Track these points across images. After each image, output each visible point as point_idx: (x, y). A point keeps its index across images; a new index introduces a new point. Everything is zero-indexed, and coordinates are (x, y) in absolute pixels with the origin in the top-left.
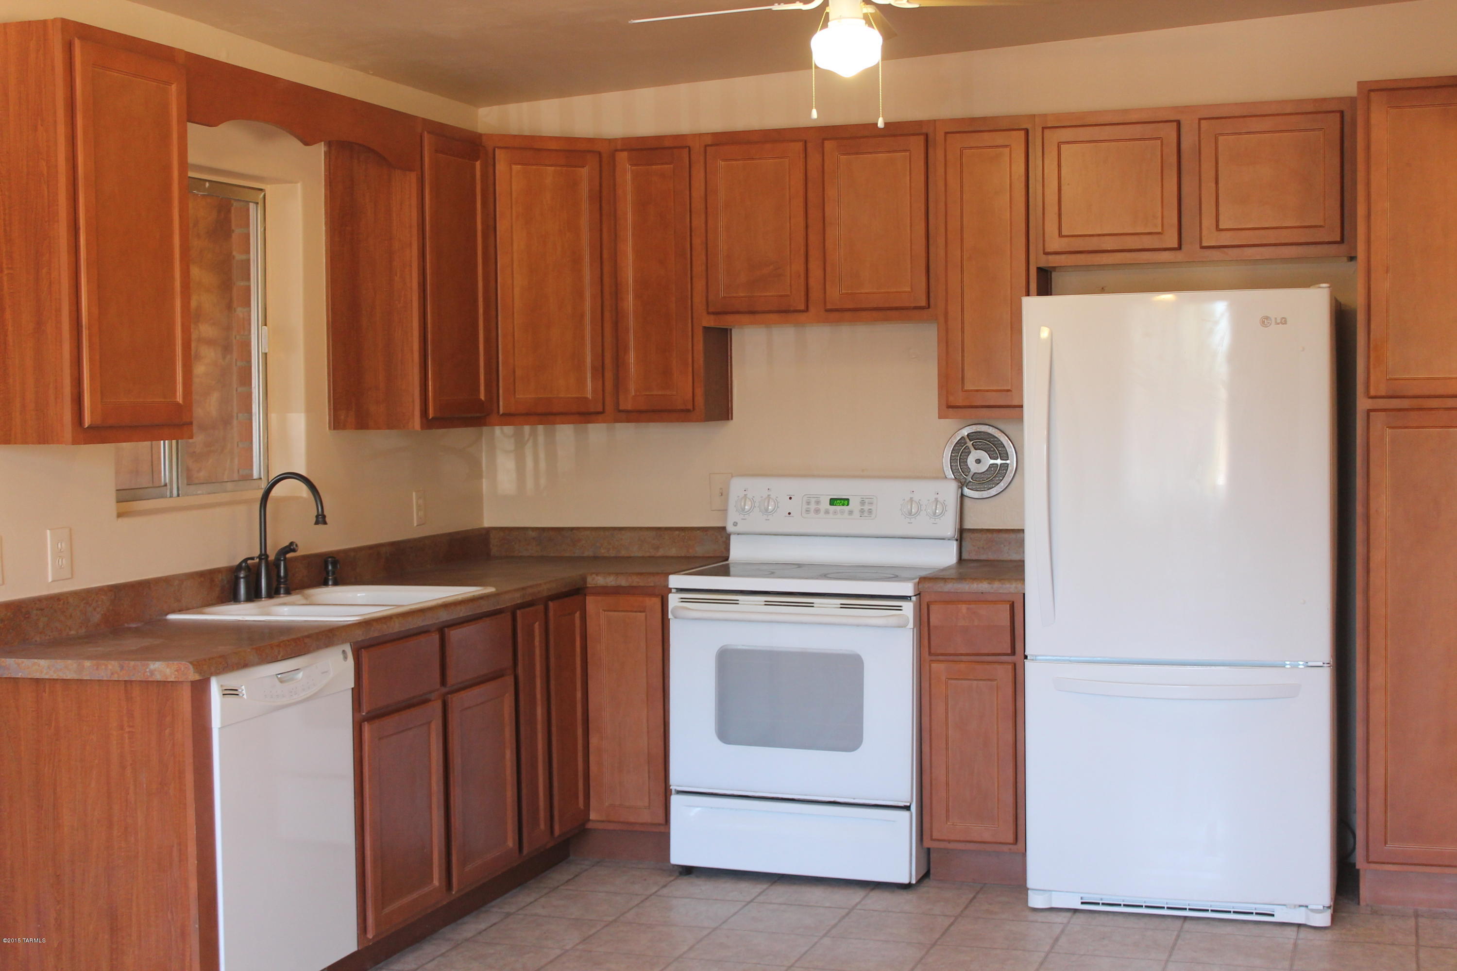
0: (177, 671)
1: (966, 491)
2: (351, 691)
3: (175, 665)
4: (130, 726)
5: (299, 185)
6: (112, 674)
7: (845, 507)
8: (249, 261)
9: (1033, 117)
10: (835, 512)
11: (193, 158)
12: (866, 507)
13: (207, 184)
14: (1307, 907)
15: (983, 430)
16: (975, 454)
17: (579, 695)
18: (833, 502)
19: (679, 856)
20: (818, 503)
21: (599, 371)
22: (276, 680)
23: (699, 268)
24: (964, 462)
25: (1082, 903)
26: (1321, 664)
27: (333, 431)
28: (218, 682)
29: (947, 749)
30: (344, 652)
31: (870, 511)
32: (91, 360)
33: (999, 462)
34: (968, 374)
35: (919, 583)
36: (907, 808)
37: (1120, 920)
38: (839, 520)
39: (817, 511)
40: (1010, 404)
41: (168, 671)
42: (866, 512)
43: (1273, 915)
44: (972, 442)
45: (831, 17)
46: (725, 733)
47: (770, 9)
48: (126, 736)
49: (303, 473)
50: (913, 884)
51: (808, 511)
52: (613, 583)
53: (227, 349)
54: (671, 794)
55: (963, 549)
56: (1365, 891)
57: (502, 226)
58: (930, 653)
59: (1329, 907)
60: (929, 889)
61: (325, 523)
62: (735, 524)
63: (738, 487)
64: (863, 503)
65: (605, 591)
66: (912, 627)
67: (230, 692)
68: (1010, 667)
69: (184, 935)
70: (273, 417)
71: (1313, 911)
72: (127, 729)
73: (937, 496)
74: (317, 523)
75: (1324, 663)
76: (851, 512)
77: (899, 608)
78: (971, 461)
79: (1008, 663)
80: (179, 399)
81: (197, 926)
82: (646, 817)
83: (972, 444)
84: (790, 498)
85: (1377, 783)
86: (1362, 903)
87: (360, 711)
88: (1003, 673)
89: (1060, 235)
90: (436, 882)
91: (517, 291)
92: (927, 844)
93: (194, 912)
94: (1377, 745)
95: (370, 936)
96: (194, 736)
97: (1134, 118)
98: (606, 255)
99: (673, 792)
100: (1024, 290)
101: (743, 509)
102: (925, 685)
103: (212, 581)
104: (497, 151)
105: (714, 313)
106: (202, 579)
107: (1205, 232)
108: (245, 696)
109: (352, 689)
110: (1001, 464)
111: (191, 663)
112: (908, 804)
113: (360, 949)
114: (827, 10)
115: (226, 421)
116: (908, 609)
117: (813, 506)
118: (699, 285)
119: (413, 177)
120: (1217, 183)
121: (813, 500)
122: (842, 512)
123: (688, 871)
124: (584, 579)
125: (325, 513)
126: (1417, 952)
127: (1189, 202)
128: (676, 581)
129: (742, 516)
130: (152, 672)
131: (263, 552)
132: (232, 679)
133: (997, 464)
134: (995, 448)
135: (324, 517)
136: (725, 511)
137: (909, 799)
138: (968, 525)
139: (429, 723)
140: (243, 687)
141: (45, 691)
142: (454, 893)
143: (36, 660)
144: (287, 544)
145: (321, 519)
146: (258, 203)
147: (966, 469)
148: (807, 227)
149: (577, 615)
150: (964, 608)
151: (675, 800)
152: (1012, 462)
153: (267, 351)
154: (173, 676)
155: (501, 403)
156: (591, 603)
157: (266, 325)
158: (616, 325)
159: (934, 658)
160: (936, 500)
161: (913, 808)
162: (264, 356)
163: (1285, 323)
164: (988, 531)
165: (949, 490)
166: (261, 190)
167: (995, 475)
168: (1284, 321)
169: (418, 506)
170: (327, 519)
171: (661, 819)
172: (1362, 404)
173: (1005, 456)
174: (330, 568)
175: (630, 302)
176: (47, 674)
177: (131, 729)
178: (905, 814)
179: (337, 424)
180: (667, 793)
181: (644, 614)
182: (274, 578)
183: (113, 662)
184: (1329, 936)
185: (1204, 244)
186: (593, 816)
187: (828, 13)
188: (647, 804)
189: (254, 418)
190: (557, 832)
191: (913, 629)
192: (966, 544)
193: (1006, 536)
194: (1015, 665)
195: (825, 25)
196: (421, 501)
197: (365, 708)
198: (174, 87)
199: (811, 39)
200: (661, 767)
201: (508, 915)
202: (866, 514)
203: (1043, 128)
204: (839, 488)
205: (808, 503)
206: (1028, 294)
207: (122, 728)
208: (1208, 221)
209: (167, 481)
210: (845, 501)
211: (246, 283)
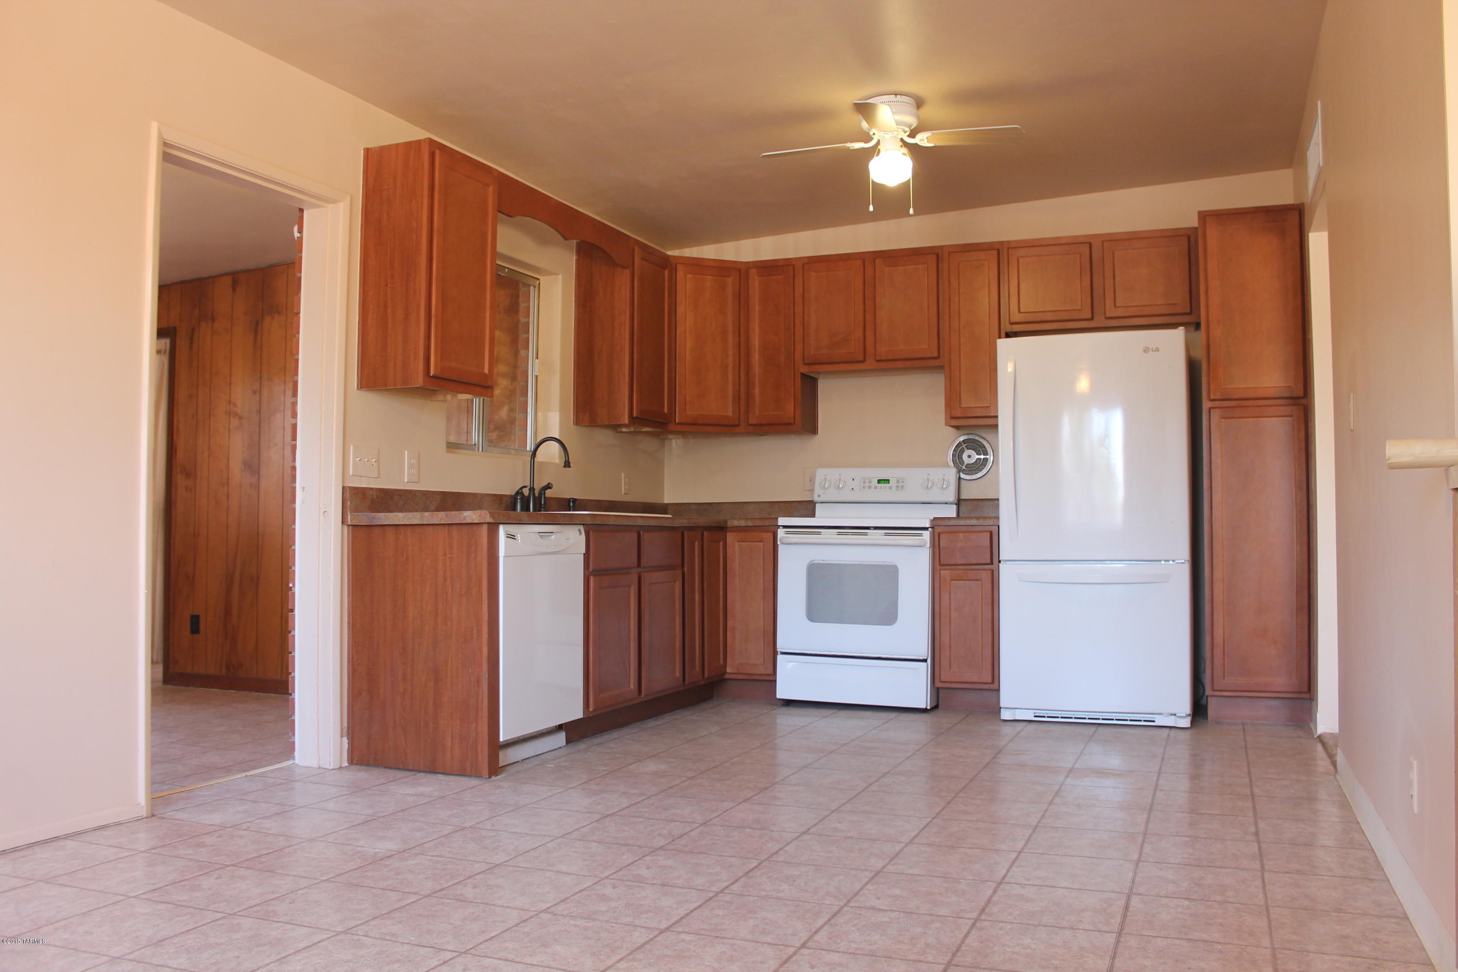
0: (480, 516)
1: (962, 476)
2: (583, 555)
3: (479, 512)
4: (450, 554)
5: (560, 277)
6: (441, 520)
7: (887, 485)
8: (529, 322)
9: (1002, 242)
10: (881, 488)
11: (500, 248)
12: (900, 484)
13: (506, 270)
14: (1175, 715)
15: (972, 438)
16: (967, 452)
17: (721, 593)
18: (879, 481)
19: (783, 692)
20: (870, 482)
21: (737, 399)
22: (538, 536)
23: (799, 336)
24: (960, 457)
25: (1035, 716)
26: (1183, 561)
27: (575, 426)
28: (504, 529)
29: (950, 624)
30: (579, 530)
31: (902, 487)
32: (436, 337)
33: (982, 457)
34: (963, 398)
35: (933, 520)
36: (925, 661)
37: (1059, 727)
38: (884, 493)
39: (870, 487)
40: (989, 415)
41: (474, 517)
42: (900, 487)
43: (1154, 721)
44: (965, 445)
45: (881, 150)
46: (812, 616)
47: (845, 146)
48: (448, 560)
49: (557, 437)
50: (928, 709)
51: (864, 487)
52: (744, 525)
53: (514, 378)
54: (777, 654)
55: (960, 511)
56: (1211, 712)
57: (680, 310)
58: (940, 565)
59: (1189, 715)
60: (939, 712)
61: (570, 467)
62: (819, 496)
63: (821, 474)
64: (898, 482)
65: (738, 529)
66: (929, 546)
67: (511, 537)
68: (990, 572)
69: (478, 682)
70: (540, 414)
71: (1180, 717)
72: (448, 556)
73: (944, 477)
74: (565, 466)
75: (1185, 561)
76: (890, 488)
77: (921, 535)
78: (965, 456)
79: (989, 570)
80: (486, 371)
81: (487, 676)
82: (761, 670)
83: (966, 446)
84: (853, 480)
85: (1219, 639)
86: (1209, 719)
87: (588, 570)
88: (985, 576)
89: (1019, 311)
90: (632, 686)
91: (688, 348)
92: (938, 685)
93: (485, 668)
94: (1218, 617)
95: (591, 709)
96: (488, 558)
97: (1063, 241)
98: (742, 330)
99: (779, 653)
100: (997, 335)
101: (824, 486)
102: (937, 585)
103: (501, 500)
104: (678, 265)
105: (807, 364)
106: (495, 498)
107: (1107, 309)
108: (519, 541)
109: (584, 554)
110: (984, 458)
111: (489, 512)
112: (926, 658)
113: (585, 716)
114: (879, 147)
115: (512, 422)
116: (927, 535)
117: (867, 484)
118: (799, 347)
119: (627, 272)
120: (1114, 279)
121: (867, 481)
122: (885, 487)
123: (789, 703)
124: (726, 522)
125: (570, 460)
126: (1246, 744)
127: (1098, 291)
128: (782, 521)
129: (823, 491)
130: (465, 518)
131: (532, 486)
132: (513, 529)
133: (981, 459)
134: (980, 448)
135: (569, 463)
136: (812, 490)
137: (927, 655)
138: (963, 497)
139: (629, 586)
140: (519, 535)
141: (401, 534)
142: (642, 696)
143: (396, 513)
144: (546, 484)
145: (567, 464)
146: (535, 287)
147: (962, 462)
148: (865, 310)
149: (721, 543)
150: (961, 535)
151: (780, 658)
152: (991, 458)
153: (538, 374)
154: (477, 520)
155: (677, 416)
156: (730, 537)
157: (537, 359)
158: (747, 374)
159: (942, 567)
160: (944, 479)
161: (929, 661)
162: (536, 378)
163: (1158, 351)
164: (975, 499)
165: (951, 473)
166: (538, 279)
167: (979, 465)
168: (1157, 350)
169: (625, 482)
170: (571, 464)
171: (771, 671)
172: (1206, 405)
173: (986, 453)
174: (571, 504)
175: (756, 358)
176: (402, 521)
177: (451, 556)
178: (924, 664)
179: (578, 422)
180: (775, 653)
181: (762, 543)
182: (538, 505)
183: (442, 513)
184: (1188, 732)
185: (1108, 315)
186: (729, 670)
187: (879, 150)
188: (762, 662)
189: (528, 416)
190: (706, 675)
191: (930, 548)
192: (962, 509)
193: (987, 503)
194: (992, 571)
195: (878, 155)
196: (627, 480)
197: (591, 568)
198: (491, 189)
199: (869, 164)
200: (772, 639)
201: (675, 719)
202: (900, 488)
203: (1008, 249)
204: (883, 474)
205: (864, 483)
206: (1000, 337)
207: (445, 555)
208: (1109, 303)
209: (476, 443)
210: (888, 481)
211: (527, 336)
